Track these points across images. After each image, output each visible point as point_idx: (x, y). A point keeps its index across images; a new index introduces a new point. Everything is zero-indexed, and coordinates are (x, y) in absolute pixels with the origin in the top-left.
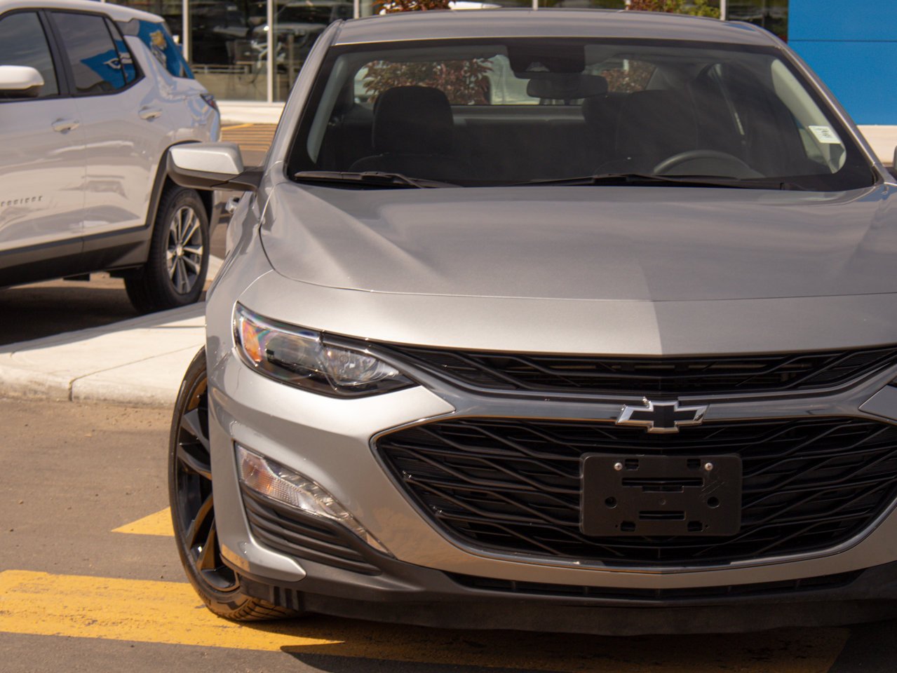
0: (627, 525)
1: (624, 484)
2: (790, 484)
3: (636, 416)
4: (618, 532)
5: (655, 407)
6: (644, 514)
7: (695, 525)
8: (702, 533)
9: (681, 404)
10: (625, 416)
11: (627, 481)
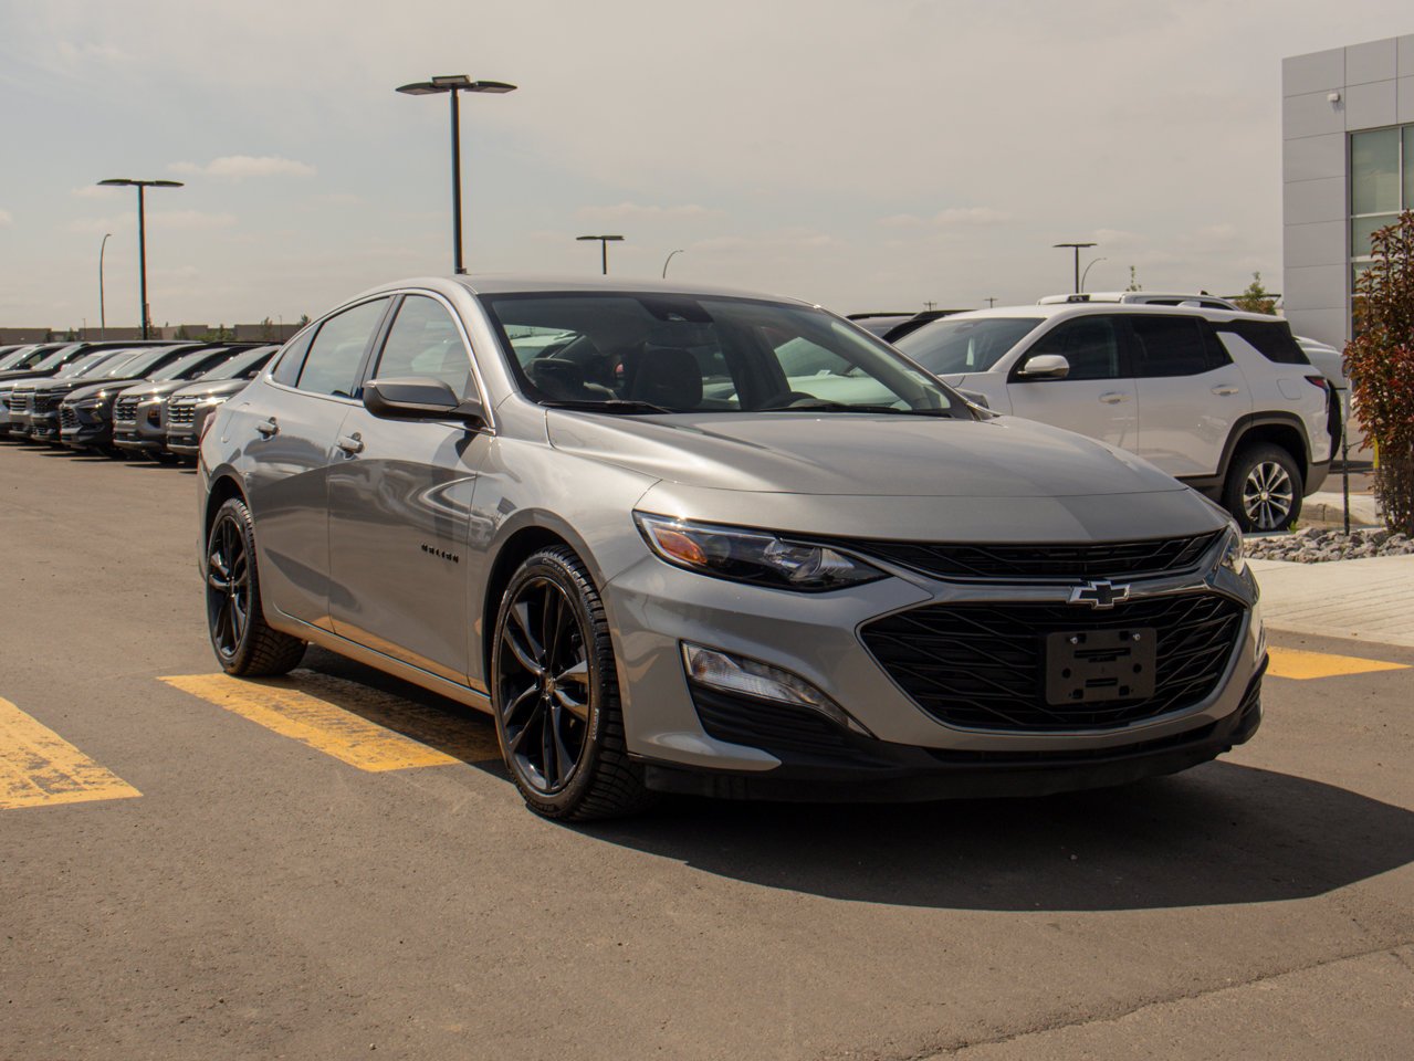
0: (1079, 693)
1: (1076, 657)
2: (1178, 650)
3: (1084, 595)
4: (1071, 700)
5: (1097, 586)
6: (1091, 683)
7: (1125, 690)
8: (1131, 696)
9: (1114, 583)
10: (1075, 596)
11: (1079, 654)
